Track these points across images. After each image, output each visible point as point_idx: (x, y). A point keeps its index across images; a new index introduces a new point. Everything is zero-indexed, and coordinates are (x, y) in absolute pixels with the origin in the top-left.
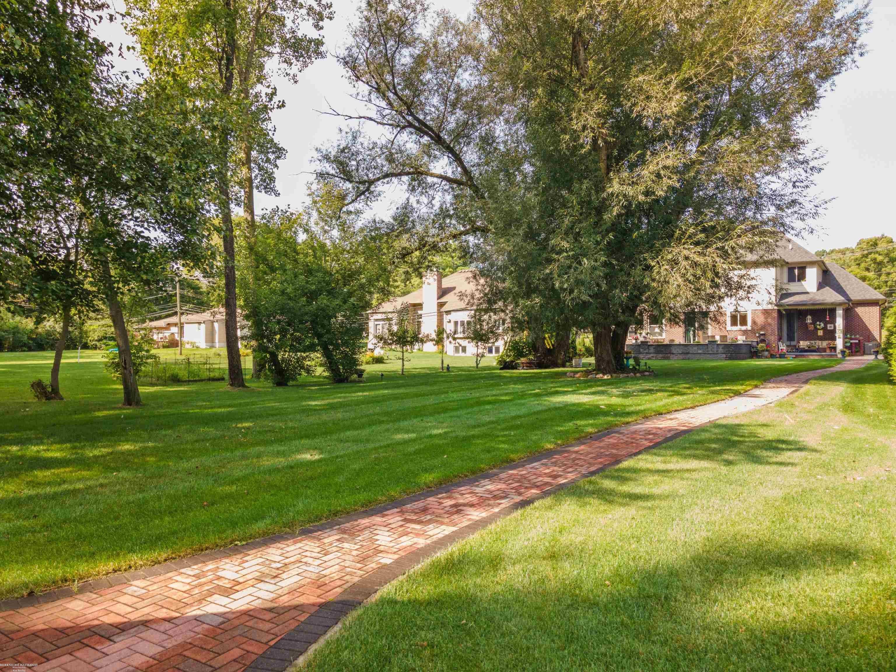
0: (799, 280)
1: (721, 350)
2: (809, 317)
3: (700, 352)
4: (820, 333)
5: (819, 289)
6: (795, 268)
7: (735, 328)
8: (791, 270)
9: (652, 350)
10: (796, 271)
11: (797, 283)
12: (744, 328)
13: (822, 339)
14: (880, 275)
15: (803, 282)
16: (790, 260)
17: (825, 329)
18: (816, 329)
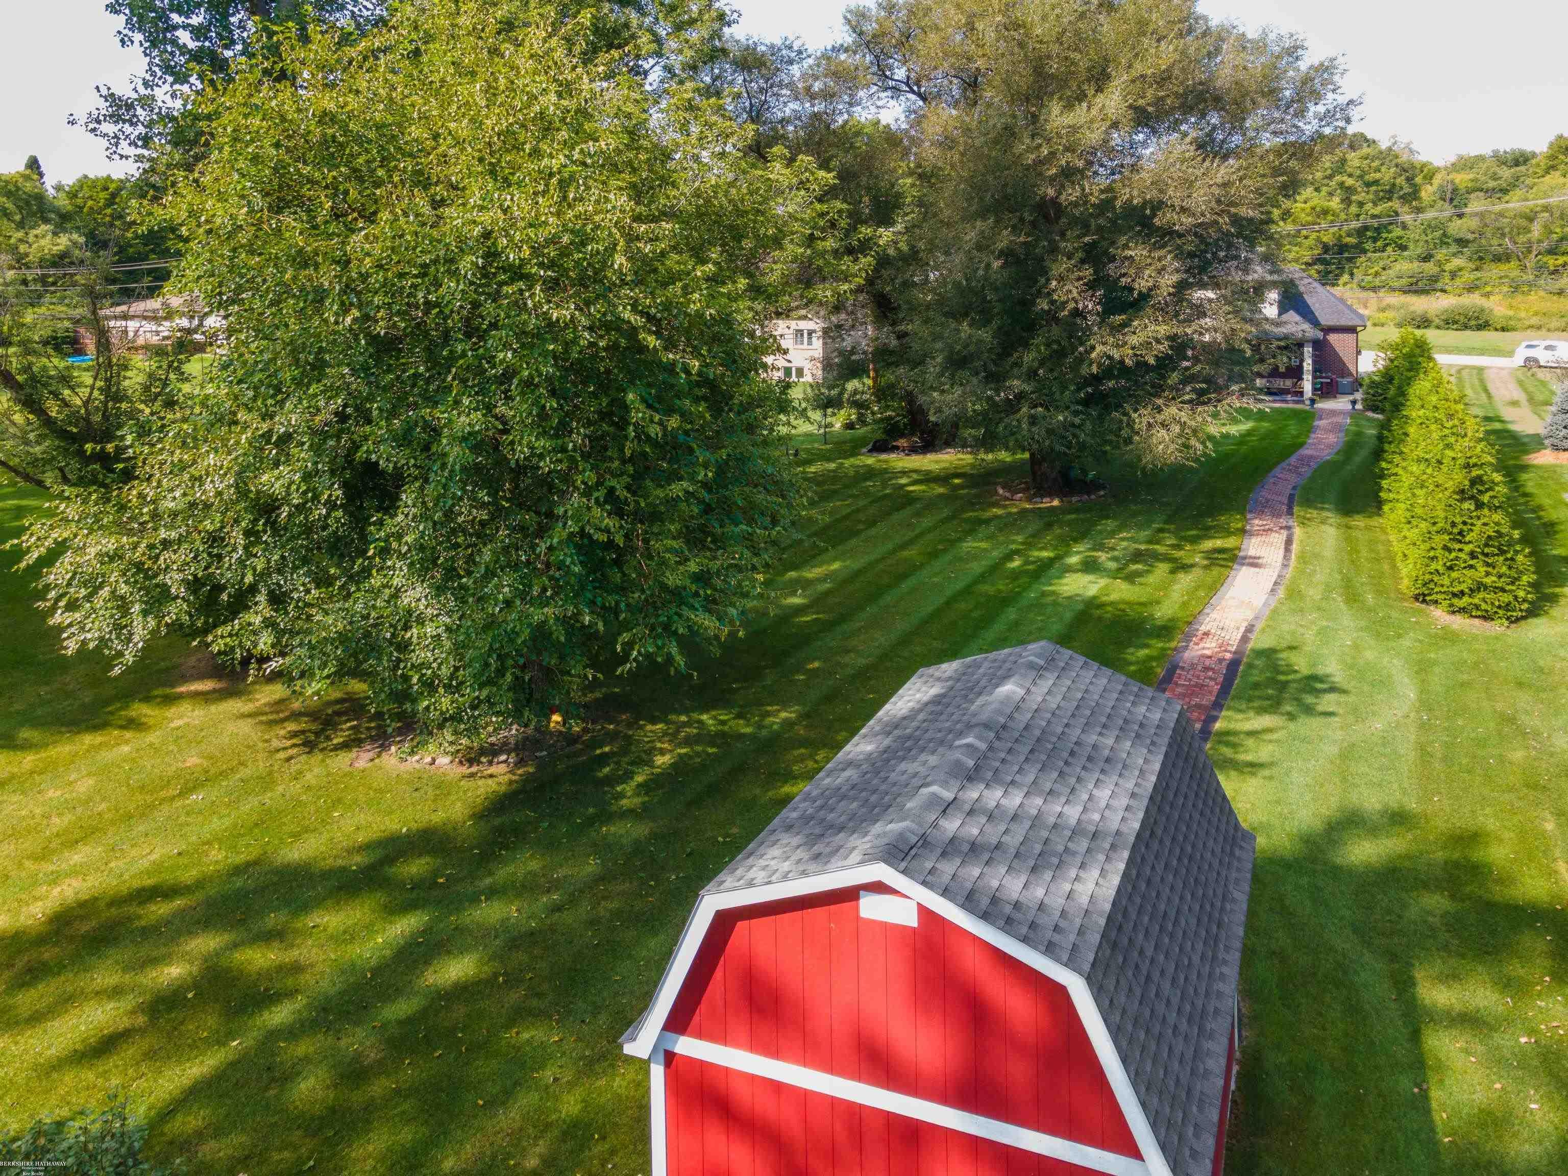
5: (1280, 314)
13: (1287, 376)
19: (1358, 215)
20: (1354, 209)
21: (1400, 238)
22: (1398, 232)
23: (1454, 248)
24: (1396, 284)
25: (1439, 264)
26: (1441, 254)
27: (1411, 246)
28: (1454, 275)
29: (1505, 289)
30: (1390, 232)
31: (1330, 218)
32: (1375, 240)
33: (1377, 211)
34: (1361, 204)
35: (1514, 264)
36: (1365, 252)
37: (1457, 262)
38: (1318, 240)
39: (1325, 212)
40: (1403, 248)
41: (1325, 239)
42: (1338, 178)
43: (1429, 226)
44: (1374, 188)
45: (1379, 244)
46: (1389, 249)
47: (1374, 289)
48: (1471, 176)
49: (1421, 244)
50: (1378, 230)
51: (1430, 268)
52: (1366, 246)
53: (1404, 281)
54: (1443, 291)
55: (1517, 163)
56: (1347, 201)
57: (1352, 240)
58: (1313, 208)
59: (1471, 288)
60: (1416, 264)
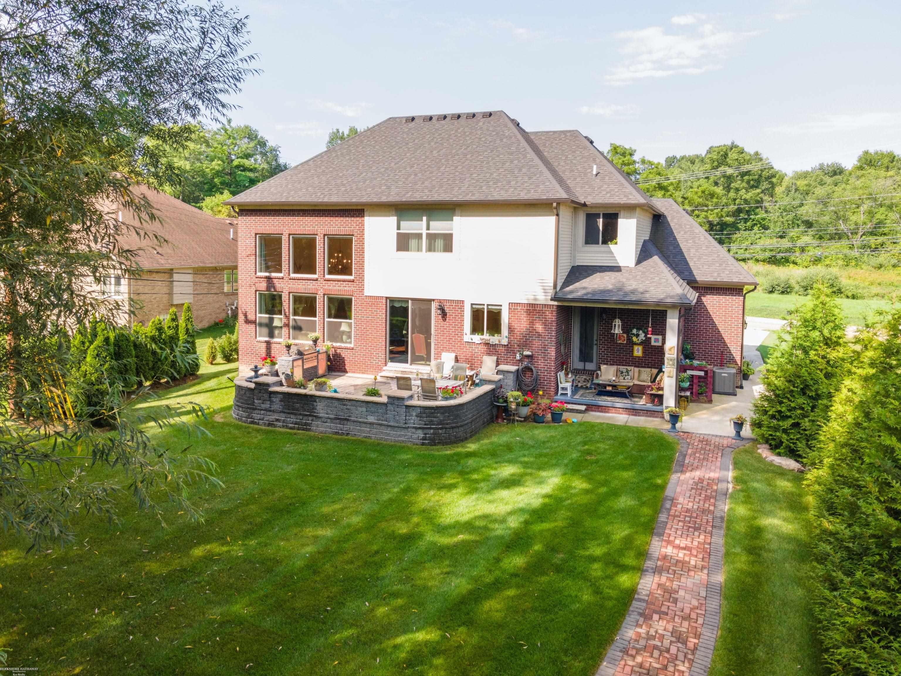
0: (605, 242)
1: (414, 420)
2: (618, 322)
3: (371, 419)
4: (638, 352)
5: (639, 262)
6: (597, 216)
7: (477, 338)
8: (591, 218)
9: (277, 405)
10: (600, 222)
11: (600, 248)
12: (494, 339)
13: (639, 363)
14: (729, 192)
15: (612, 246)
16: (589, 200)
17: (646, 343)
18: (631, 344)
19: (735, 200)
20: (732, 194)
21: (763, 219)
22: (762, 214)
23: (802, 228)
24: (761, 257)
25: (792, 239)
26: (793, 232)
27: (772, 225)
28: (803, 250)
29: (841, 262)
30: (756, 214)
31: (715, 200)
32: (746, 221)
33: (748, 196)
34: (737, 190)
35: (844, 242)
36: (739, 229)
37: (806, 239)
38: (706, 217)
39: (712, 195)
40: (766, 228)
41: (711, 219)
42: (722, 168)
43: (785, 210)
44: (746, 178)
45: (749, 224)
46: (756, 228)
47: (744, 260)
48: (806, 182)
49: (779, 224)
50: (748, 212)
51: (785, 243)
52: (739, 226)
53: (768, 254)
54: (795, 263)
55: (835, 173)
56: (728, 189)
57: (730, 220)
58: (703, 192)
59: (817, 260)
60: (775, 240)
